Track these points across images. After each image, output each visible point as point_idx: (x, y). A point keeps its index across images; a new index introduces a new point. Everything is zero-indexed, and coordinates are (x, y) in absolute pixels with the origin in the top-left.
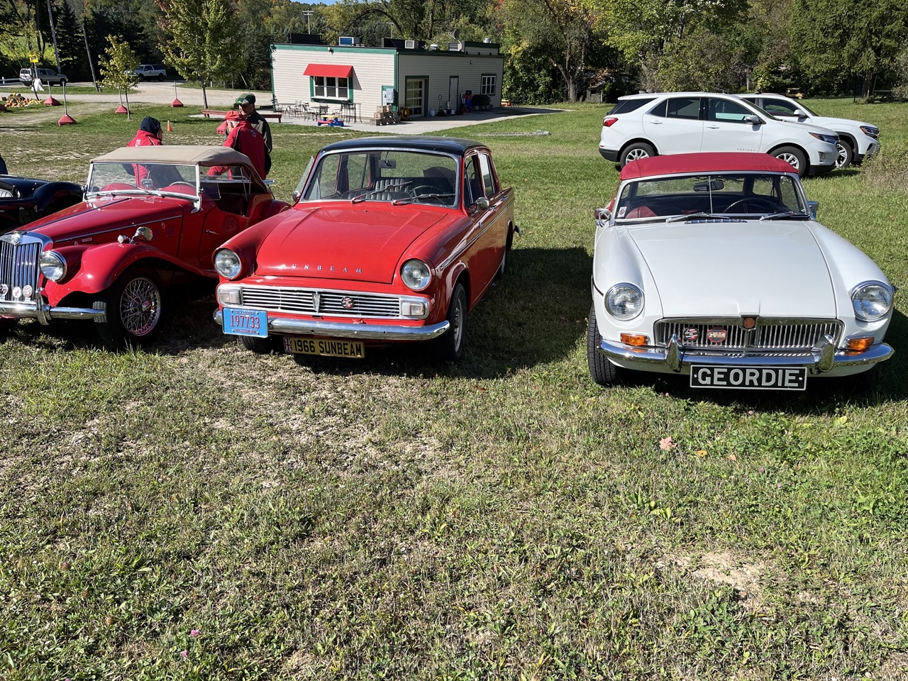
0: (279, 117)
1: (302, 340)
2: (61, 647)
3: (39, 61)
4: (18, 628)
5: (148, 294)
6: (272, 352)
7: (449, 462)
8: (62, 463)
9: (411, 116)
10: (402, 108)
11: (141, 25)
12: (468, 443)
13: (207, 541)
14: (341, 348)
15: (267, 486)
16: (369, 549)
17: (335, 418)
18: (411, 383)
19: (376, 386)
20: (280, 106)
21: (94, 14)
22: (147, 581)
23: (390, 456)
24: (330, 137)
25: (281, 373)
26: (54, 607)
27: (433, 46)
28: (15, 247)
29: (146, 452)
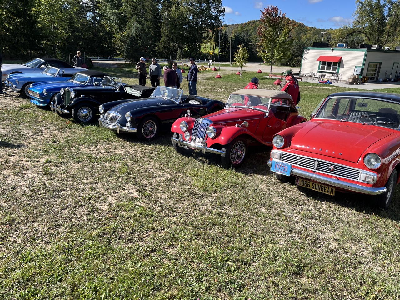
0: (301, 78)
1: (305, 181)
2: (196, 283)
3: (213, 54)
4: (183, 269)
5: (241, 148)
6: (288, 182)
7: (378, 262)
8: (203, 208)
9: (368, 81)
10: (364, 77)
11: (252, 40)
12: (390, 255)
13: (254, 260)
14: (323, 189)
15: (281, 244)
16: (331, 293)
17: (315, 221)
18: (357, 214)
19: (338, 210)
20: (303, 74)
21: (235, 36)
22: (229, 268)
23: (343, 249)
24: (324, 89)
25: (291, 193)
26: (195, 266)
27: (387, 48)
28: (200, 123)
29: (233, 213)
